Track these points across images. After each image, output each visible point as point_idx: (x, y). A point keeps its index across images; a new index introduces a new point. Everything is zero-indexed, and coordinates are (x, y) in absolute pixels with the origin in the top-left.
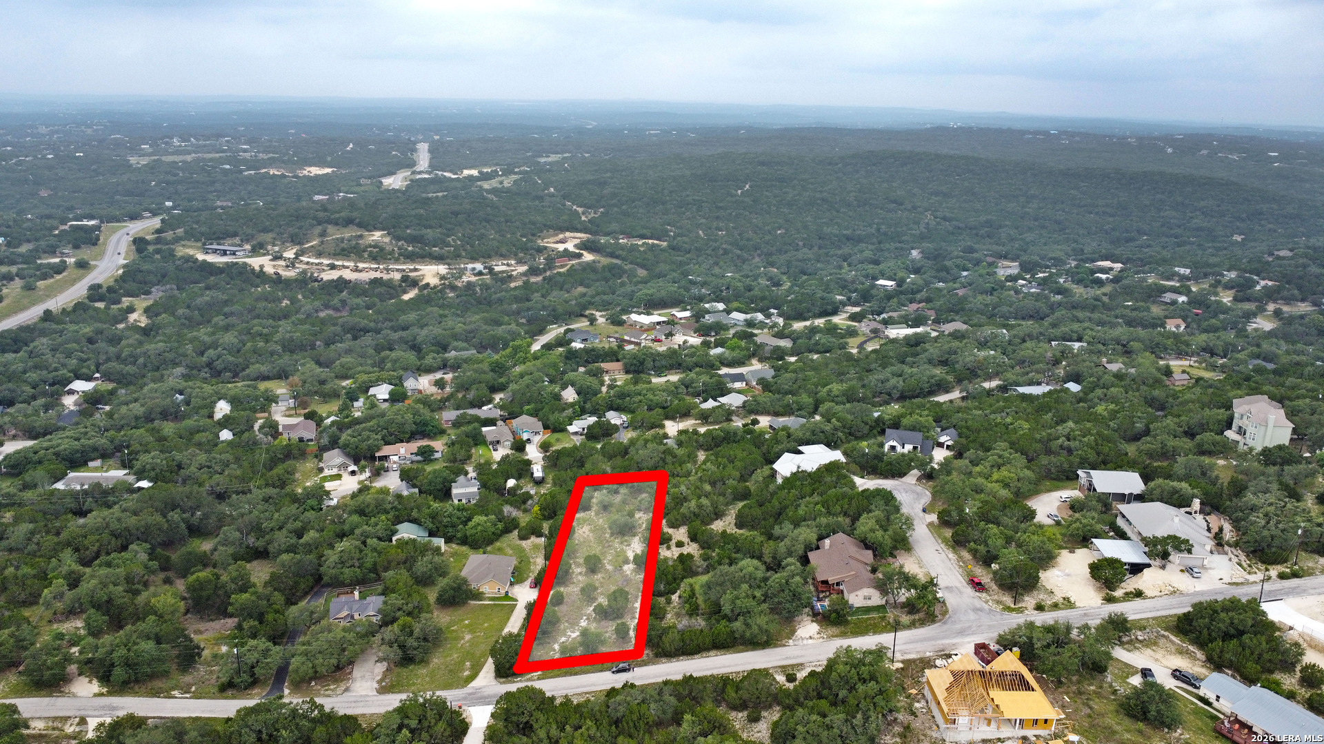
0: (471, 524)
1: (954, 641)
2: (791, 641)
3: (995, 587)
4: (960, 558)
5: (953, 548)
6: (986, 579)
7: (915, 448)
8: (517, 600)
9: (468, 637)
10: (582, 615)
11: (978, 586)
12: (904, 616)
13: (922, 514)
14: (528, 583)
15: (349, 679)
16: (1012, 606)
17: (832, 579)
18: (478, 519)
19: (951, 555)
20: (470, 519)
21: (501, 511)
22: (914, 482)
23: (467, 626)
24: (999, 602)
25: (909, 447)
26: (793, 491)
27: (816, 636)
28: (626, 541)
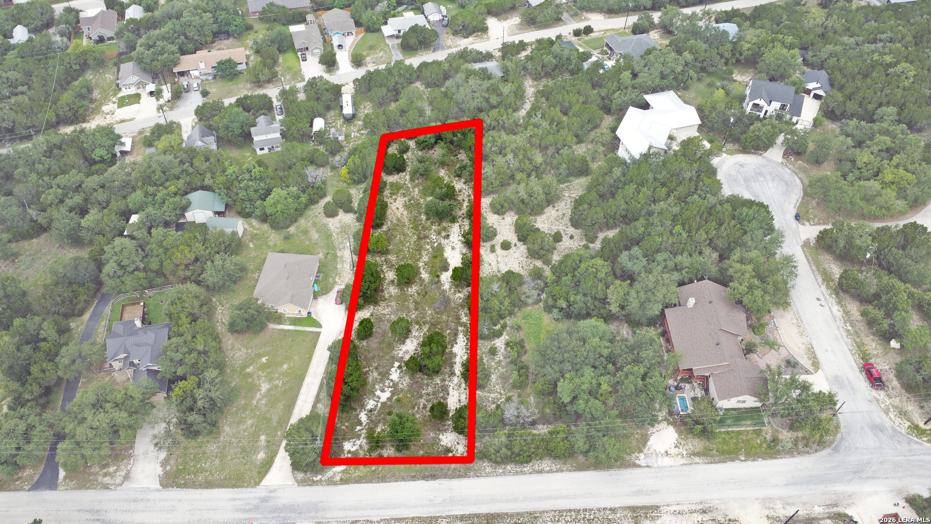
0: (270, 200)
1: (850, 488)
2: (642, 456)
3: (895, 383)
4: (847, 313)
5: (837, 294)
6: (883, 365)
7: (783, 107)
8: (320, 326)
9: (265, 387)
10: (394, 359)
11: (875, 380)
12: (785, 432)
13: (794, 223)
14: (333, 294)
15: (130, 456)
16: (921, 425)
17: (699, 369)
18: (278, 193)
19: (836, 308)
20: (268, 192)
21: (304, 177)
22: (780, 159)
23: (264, 367)
24: (903, 413)
25: (776, 105)
26: (644, 190)
27: (674, 451)
28: (445, 229)
